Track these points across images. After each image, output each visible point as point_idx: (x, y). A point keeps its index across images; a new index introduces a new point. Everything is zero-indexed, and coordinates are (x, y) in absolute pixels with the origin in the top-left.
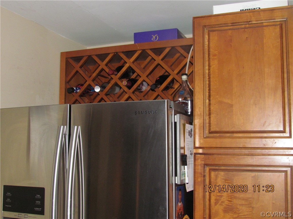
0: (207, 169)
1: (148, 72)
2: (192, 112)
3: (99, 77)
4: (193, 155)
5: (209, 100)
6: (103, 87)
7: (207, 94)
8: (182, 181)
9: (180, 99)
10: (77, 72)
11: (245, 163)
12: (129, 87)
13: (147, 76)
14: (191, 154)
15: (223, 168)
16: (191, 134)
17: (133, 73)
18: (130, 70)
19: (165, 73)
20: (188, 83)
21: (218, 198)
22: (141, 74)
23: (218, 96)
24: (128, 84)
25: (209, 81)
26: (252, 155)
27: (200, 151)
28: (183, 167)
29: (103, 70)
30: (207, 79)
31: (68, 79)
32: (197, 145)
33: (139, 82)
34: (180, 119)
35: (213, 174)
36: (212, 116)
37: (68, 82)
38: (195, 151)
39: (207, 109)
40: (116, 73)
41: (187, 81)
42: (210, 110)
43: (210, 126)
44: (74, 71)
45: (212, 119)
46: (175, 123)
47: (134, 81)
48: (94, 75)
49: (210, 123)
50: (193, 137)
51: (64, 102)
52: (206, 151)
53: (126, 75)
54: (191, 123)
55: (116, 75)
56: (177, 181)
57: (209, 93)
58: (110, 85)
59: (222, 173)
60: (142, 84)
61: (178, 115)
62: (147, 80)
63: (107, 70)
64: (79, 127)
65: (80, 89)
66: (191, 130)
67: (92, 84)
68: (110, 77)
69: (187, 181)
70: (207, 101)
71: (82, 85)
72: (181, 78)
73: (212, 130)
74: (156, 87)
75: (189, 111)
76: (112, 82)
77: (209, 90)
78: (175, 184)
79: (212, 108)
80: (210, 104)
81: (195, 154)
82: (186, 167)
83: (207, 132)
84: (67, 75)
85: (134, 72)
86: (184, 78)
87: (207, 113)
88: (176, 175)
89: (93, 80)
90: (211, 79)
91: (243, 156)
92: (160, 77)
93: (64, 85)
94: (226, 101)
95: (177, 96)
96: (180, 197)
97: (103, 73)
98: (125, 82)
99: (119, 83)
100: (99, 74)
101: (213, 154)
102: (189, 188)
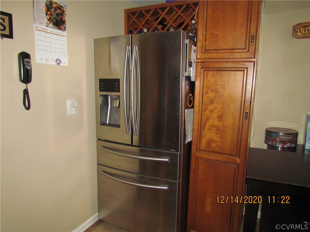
0: (203, 70)
1: (173, 20)
2: (196, 41)
3: (146, 24)
4: (196, 63)
5: (206, 32)
6: (148, 30)
7: (205, 29)
8: (189, 75)
9: (190, 34)
10: (134, 21)
11: (223, 66)
12: (163, 29)
13: (173, 23)
14: (195, 62)
15: (211, 69)
16: (195, 51)
17: (165, 22)
18: (164, 20)
19: (183, 21)
20: (195, 25)
21: (207, 85)
22: (169, 21)
23: (210, 30)
24: (162, 27)
25: (206, 21)
26: (227, 62)
27: (200, 61)
28: (190, 68)
29: (148, 19)
30: (205, 20)
31: (129, 25)
32: (198, 57)
33: (168, 26)
34: (189, 41)
35: (206, 73)
36: (207, 41)
37: (129, 27)
38: (197, 61)
39: (204, 37)
40: (155, 21)
41: (194, 24)
42: (206, 37)
43: (205, 47)
44: (132, 21)
45: (206, 43)
46: (187, 44)
47: (166, 26)
48: (143, 23)
49: (205, 45)
50: (196, 53)
51: (127, 34)
52: (203, 61)
53: (161, 23)
54: (195, 46)
55: (156, 22)
56: (187, 74)
57: (206, 28)
58: (152, 28)
59: (211, 72)
60: (170, 27)
61: (188, 39)
62: (173, 25)
63: (151, 19)
64: (137, 47)
65: (136, 31)
66: (195, 50)
67: (142, 28)
68: (152, 24)
69: (191, 76)
70: (205, 33)
71: (137, 29)
72: (192, 22)
73: (206, 49)
74: (178, 28)
75: (195, 41)
76: (154, 27)
77: (206, 26)
78: (185, 76)
79: (207, 37)
80: (206, 35)
81: (197, 62)
82: (191, 68)
83: (204, 50)
84: (128, 23)
85: (166, 20)
86: (193, 22)
87: (204, 40)
88: (186, 72)
89: (143, 26)
90: (208, 20)
91: (222, 63)
92: (180, 23)
93: (127, 29)
94: (215, 32)
95: (189, 32)
96: (188, 83)
97: (148, 22)
98: (160, 26)
99: (157, 27)
100: (146, 22)
101: (206, 62)
102: (193, 79)
